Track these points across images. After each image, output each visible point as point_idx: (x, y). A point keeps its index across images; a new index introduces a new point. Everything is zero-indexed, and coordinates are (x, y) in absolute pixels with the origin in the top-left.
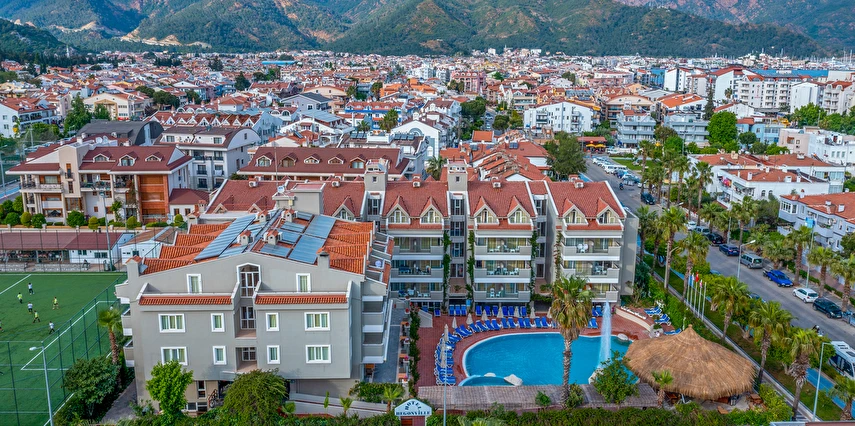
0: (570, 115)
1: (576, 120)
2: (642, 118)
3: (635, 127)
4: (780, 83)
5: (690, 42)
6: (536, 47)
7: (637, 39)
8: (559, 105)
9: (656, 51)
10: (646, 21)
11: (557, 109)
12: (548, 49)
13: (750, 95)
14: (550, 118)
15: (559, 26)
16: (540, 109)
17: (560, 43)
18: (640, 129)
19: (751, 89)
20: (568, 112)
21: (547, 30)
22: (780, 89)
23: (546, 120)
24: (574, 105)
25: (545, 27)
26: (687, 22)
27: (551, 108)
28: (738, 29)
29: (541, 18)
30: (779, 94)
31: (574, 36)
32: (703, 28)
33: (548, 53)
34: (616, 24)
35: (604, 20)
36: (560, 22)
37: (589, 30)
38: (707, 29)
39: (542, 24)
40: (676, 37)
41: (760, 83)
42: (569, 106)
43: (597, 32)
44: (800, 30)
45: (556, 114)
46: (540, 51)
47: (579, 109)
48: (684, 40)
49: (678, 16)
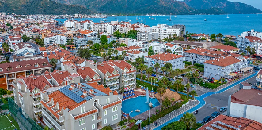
0: (60, 39)
1: (62, 40)
2: (83, 38)
3: (81, 41)
4: (102, 25)
5: (57, 10)
6: (3, 12)
7: (40, 9)
8: (56, 36)
9: (47, 13)
10: (42, 3)
11: (56, 37)
12: (8, 12)
13: (96, 28)
14: (54, 40)
15: (11, 4)
16: (50, 38)
17: (13, 10)
18: (83, 42)
19: (96, 27)
20: (59, 38)
21: (6, 5)
22: (102, 26)
23: (53, 41)
24: (61, 36)
25: (5, 4)
26: (55, 4)
27: (53, 37)
28: (70, 6)
29: (3, 1)
30: (102, 28)
31: (18, 8)
32: (60, 6)
33: (9, 14)
34: (32, 4)
35: (27, 3)
36: (11, 3)
37: (23, 6)
38: (61, 6)
39: (4, 4)
40: (52, 9)
41: (97, 25)
42: (59, 36)
43: (26, 6)
44: (85, 7)
45: (55, 39)
46: (5, 13)
47: (62, 37)
48: (55, 9)
49: (52, 2)
